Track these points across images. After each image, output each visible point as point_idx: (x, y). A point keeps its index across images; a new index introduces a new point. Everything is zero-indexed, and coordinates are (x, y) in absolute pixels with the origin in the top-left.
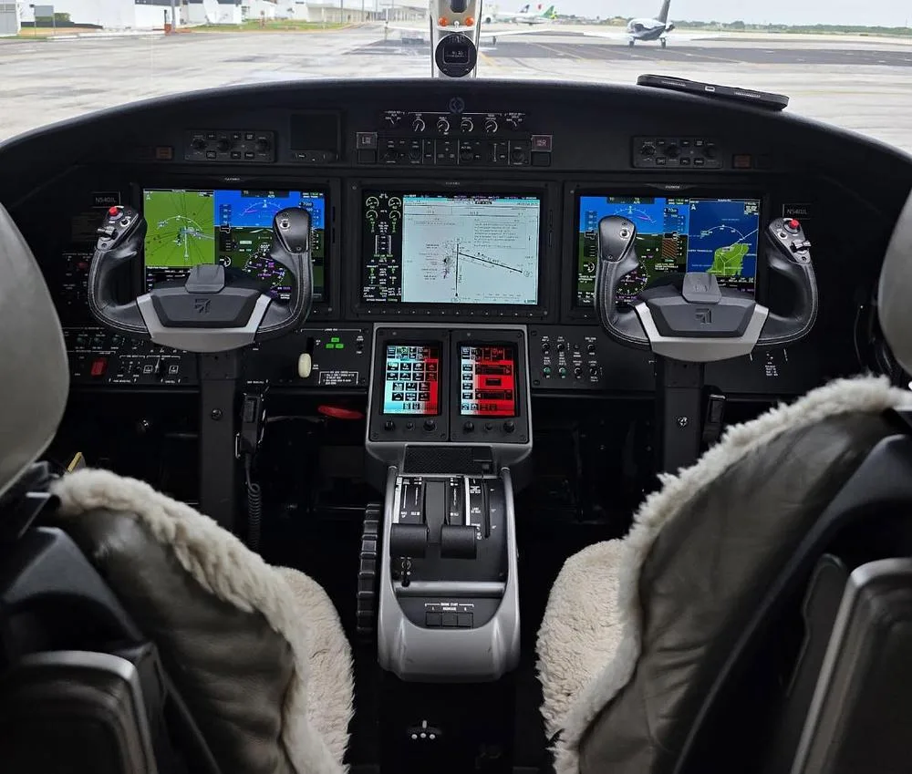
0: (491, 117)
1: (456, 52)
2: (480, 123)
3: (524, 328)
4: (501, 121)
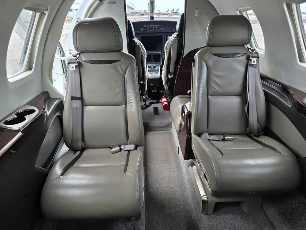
0: (156, 26)
1: (152, 18)
2: (155, 27)
3: (160, 53)
4: (157, 26)
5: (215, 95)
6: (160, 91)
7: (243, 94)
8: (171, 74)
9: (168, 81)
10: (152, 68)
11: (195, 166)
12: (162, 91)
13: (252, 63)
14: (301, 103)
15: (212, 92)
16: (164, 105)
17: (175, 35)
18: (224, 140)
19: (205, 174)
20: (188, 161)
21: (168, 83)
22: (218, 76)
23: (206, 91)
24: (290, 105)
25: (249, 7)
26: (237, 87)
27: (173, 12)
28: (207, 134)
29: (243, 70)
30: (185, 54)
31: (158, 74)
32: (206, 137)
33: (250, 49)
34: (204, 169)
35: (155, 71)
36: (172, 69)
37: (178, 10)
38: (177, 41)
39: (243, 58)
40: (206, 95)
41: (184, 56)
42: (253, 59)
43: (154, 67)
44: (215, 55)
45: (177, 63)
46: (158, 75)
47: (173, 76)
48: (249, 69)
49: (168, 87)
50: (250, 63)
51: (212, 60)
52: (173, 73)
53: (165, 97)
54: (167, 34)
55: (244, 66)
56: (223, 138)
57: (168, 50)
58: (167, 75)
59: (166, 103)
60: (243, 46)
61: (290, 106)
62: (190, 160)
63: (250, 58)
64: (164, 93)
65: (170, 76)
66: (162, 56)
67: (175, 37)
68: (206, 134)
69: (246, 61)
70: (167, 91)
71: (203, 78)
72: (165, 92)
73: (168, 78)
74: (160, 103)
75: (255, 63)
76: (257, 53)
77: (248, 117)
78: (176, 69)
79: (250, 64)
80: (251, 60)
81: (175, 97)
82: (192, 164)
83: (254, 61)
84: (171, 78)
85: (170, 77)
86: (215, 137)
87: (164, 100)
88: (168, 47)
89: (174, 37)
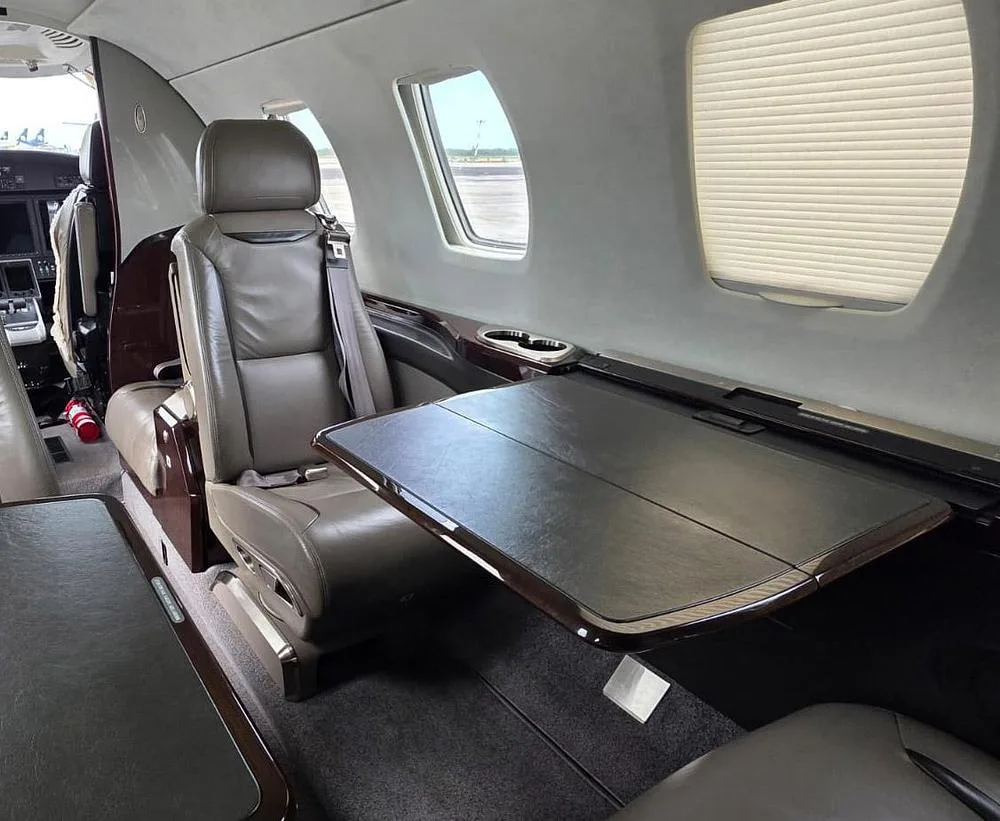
3: (30, 260)
5: (255, 355)
6: (53, 382)
7: (326, 343)
8: (87, 320)
9: (84, 346)
10: (12, 310)
11: (236, 577)
12: (62, 381)
13: (337, 256)
14: (474, 341)
15: (245, 348)
16: (79, 426)
17: (80, 192)
18: (302, 481)
19: (281, 581)
20: (206, 573)
21: (83, 350)
22: (253, 300)
23: (229, 347)
24: (449, 353)
25: (300, 102)
26: (307, 326)
27: (26, 142)
28: (254, 472)
29: (314, 276)
30: (126, 251)
31: (37, 328)
32: (252, 481)
33: (324, 217)
34: (273, 571)
35: (23, 318)
36: (88, 304)
37: (42, 132)
38: (91, 209)
39: (310, 244)
40: (231, 356)
41: (124, 257)
42: (336, 245)
43: (17, 306)
44: (233, 236)
45: (101, 283)
46: (38, 332)
47: (95, 327)
48: (331, 272)
49: (85, 365)
50: (329, 255)
51: (227, 252)
52: (94, 318)
53: (76, 402)
54: (42, 197)
55: (317, 265)
56: (298, 475)
57: (64, 243)
58: (74, 326)
59: (85, 420)
60: (303, 209)
61: (451, 358)
62: (211, 570)
63: (329, 242)
64: (73, 389)
65: (86, 327)
66: (37, 271)
67: (83, 200)
68: (251, 475)
69: (319, 251)
70: (79, 378)
71: (211, 308)
72: (74, 382)
73: (79, 334)
74: (63, 422)
75: (343, 256)
76: (339, 227)
77: (353, 405)
78: (102, 303)
79: (329, 260)
80: (331, 247)
81: (118, 392)
82: (224, 577)
83: (339, 251)
84: (89, 333)
85: (84, 331)
86: (279, 479)
87: (76, 410)
88: (64, 232)
89: (79, 199)
